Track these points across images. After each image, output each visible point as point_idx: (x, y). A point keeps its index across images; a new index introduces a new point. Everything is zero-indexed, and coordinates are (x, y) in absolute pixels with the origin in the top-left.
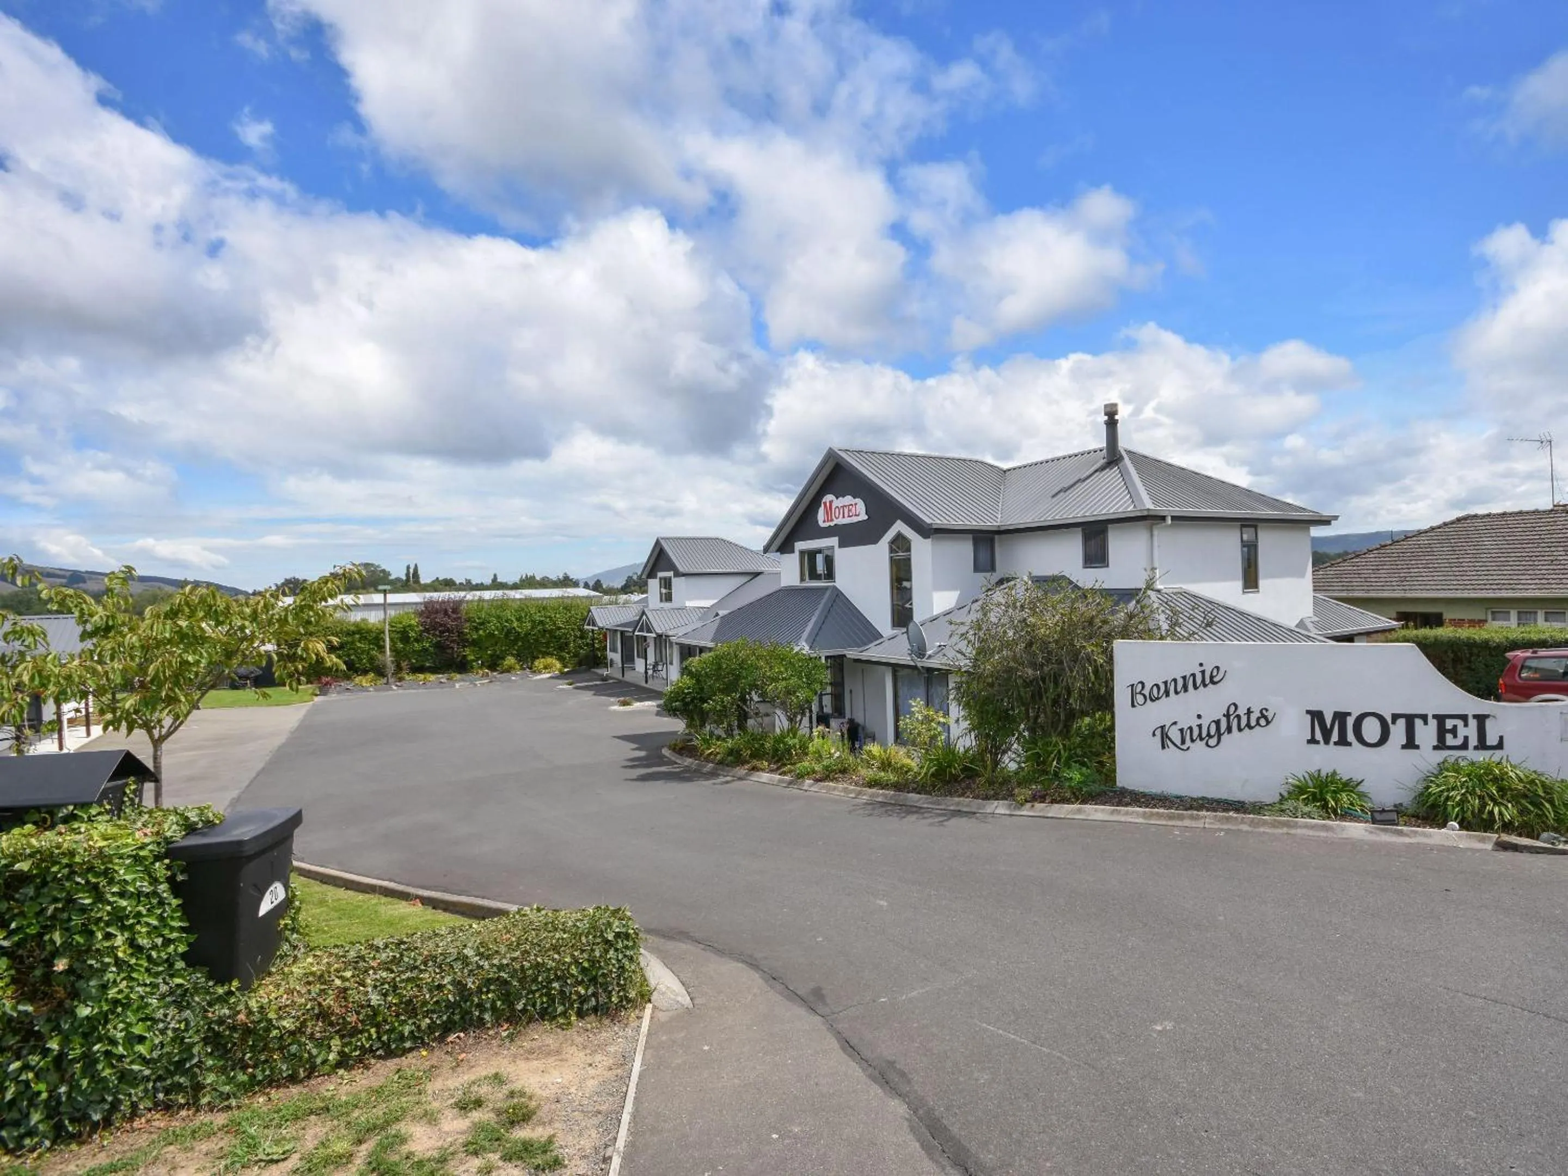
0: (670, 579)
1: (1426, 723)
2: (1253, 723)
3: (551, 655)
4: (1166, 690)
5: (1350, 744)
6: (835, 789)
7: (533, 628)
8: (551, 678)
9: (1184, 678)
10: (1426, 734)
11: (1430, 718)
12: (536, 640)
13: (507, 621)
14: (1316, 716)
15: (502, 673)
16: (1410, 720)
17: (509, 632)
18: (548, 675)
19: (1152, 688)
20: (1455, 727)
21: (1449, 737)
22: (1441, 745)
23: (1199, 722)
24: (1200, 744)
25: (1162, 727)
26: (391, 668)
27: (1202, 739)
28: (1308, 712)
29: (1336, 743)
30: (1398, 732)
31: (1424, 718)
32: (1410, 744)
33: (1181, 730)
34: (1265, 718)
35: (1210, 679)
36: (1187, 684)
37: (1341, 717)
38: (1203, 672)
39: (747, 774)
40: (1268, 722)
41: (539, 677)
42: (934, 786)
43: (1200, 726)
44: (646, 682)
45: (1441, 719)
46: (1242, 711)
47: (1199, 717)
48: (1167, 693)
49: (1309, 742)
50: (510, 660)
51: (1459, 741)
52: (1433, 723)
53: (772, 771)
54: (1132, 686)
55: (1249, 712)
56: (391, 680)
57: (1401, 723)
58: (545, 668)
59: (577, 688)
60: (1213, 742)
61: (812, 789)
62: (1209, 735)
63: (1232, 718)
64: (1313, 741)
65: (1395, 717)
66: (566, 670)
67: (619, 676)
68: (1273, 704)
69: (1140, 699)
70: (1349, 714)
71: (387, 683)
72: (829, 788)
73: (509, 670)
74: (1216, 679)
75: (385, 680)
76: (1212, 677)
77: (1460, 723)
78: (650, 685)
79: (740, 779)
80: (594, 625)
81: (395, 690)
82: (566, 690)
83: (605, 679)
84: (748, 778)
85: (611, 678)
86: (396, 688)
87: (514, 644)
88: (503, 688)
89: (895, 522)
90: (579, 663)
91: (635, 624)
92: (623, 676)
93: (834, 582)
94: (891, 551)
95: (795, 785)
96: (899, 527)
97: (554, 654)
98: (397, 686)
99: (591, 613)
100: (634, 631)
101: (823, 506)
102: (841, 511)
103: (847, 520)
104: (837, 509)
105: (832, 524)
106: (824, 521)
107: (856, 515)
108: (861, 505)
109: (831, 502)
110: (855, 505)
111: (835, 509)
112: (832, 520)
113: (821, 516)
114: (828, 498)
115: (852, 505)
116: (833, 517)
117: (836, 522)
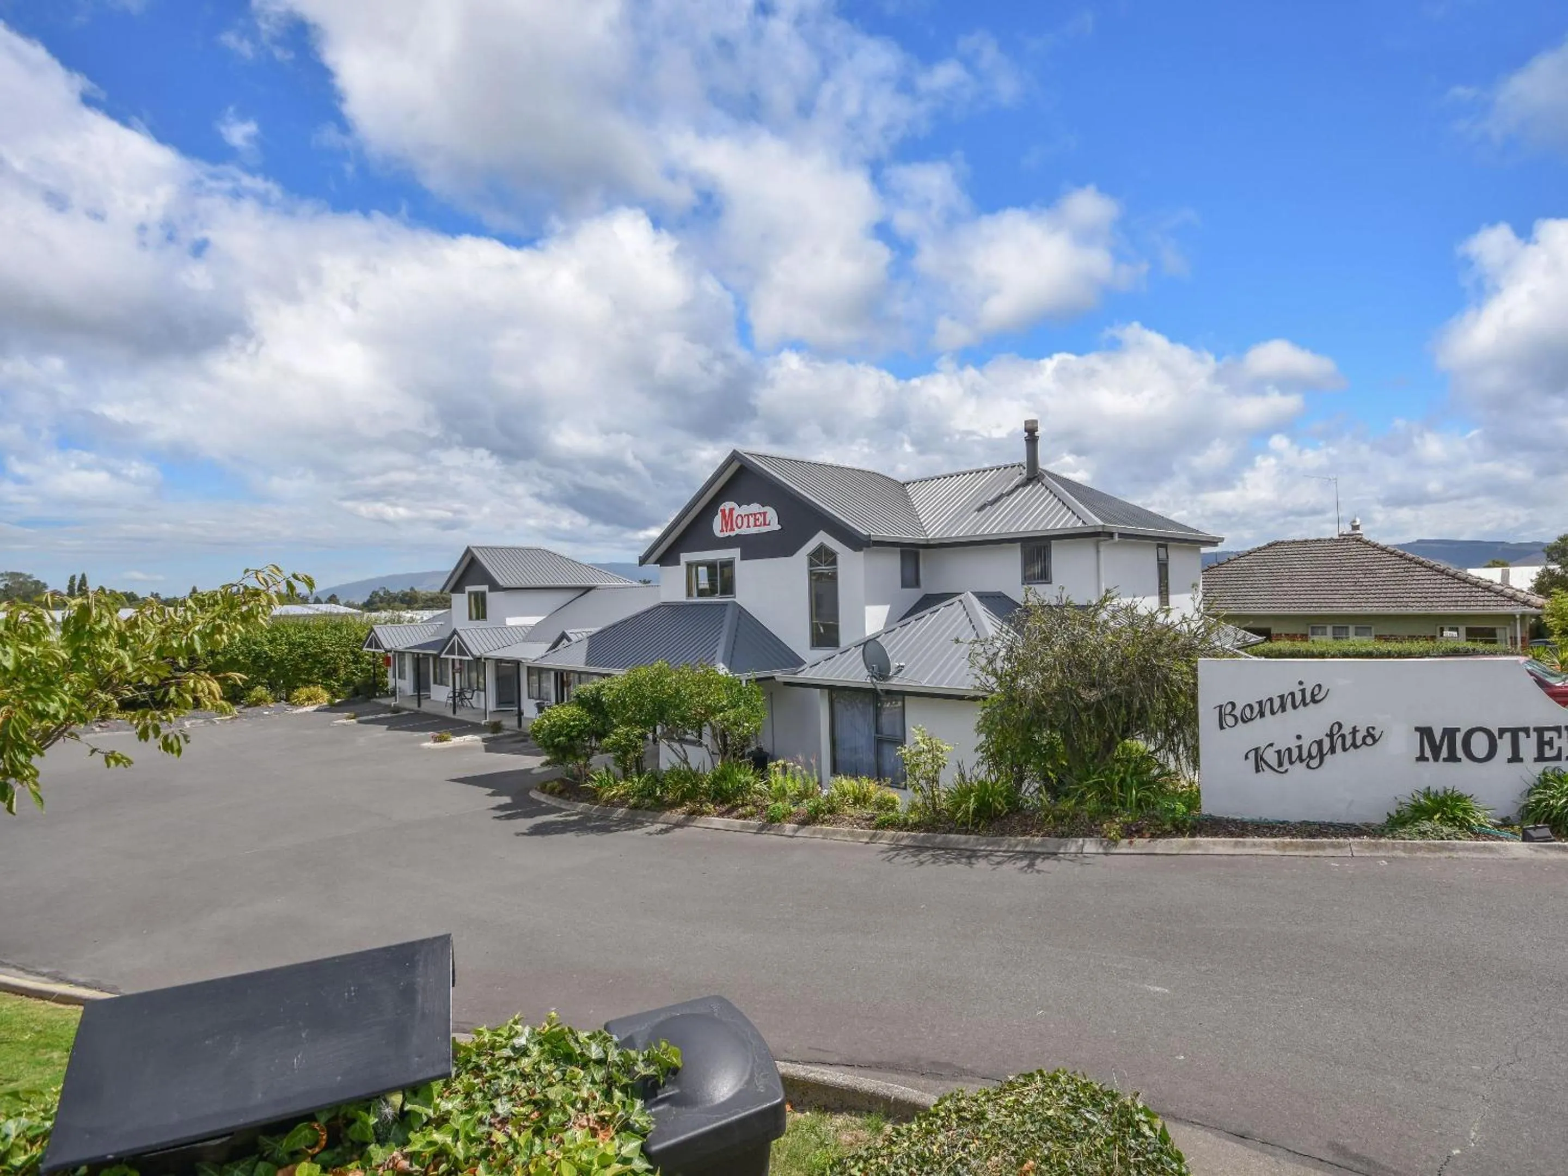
0: (483, 594)
1: (1528, 736)
2: (1359, 742)
3: (315, 684)
4: (1261, 709)
5: (1459, 760)
6: (835, 833)
7: (290, 651)
8: (317, 710)
9: (1282, 697)
10: (1528, 746)
11: (1531, 731)
12: (296, 666)
13: (255, 644)
14: (1425, 732)
15: (248, 706)
16: (1515, 732)
17: (258, 656)
18: (315, 707)
19: (1244, 709)
20: (1551, 739)
21: (1547, 748)
22: (1541, 758)
23: (1299, 743)
24: (1299, 767)
25: (1257, 750)
27: (1302, 761)
28: (1417, 729)
29: (1445, 760)
30: (1504, 747)
31: (1526, 730)
32: (1516, 758)
33: (1279, 752)
34: (1372, 737)
35: (1313, 698)
36: (1286, 703)
37: (1450, 733)
38: (1303, 691)
39: (687, 820)
40: (1375, 741)
41: (300, 711)
42: (977, 825)
43: (1300, 747)
44: (454, 712)
45: (1540, 731)
46: (1346, 730)
47: (1299, 737)
48: (1262, 714)
49: (1418, 759)
50: (260, 691)
51: (1554, 753)
52: (1534, 735)
53: (721, 815)
54: (1221, 707)
55: (1354, 731)
57: (1507, 736)
58: (309, 699)
59: (360, 722)
60: (1314, 763)
61: (799, 834)
62: (1310, 756)
63: (1335, 737)
64: (1422, 758)
65: (1502, 731)
66: (338, 700)
67: (414, 706)
68: (1379, 721)
69: (1230, 720)
70: (1458, 730)
72: (826, 835)
73: (258, 702)
74: (1317, 698)
76: (1313, 695)
77: (1554, 734)
78: (462, 715)
79: (678, 825)
80: (377, 647)
81: (96, 733)
82: (344, 724)
83: (396, 710)
84: (690, 824)
85: (405, 709)
86: (98, 729)
87: (264, 672)
88: (250, 725)
89: (816, 533)
90: (356, 692)
91: (442, 644)
92: (419, 706)
93: (735, 597)
94: (811, 564)
95: (769, 830)
96: (822, 538)
97: (319, 683)
98: (100, 726)
99: (373, 633)
100: (440, 653)
101: (720, 513)
102: (745, 520)
103: (753, 530)
104: (740, 518)
105: (733, 534)
106: (722, 531)
107: (765, 524)
108: (771, 514)
109: (731, 510)
110: (765, 514)
111: (737, 518)
112: (732, 529)
113: (717, 525)
114: (727, 505)
115: (760, 513)
116: (735, 526)
117: (737, 531)
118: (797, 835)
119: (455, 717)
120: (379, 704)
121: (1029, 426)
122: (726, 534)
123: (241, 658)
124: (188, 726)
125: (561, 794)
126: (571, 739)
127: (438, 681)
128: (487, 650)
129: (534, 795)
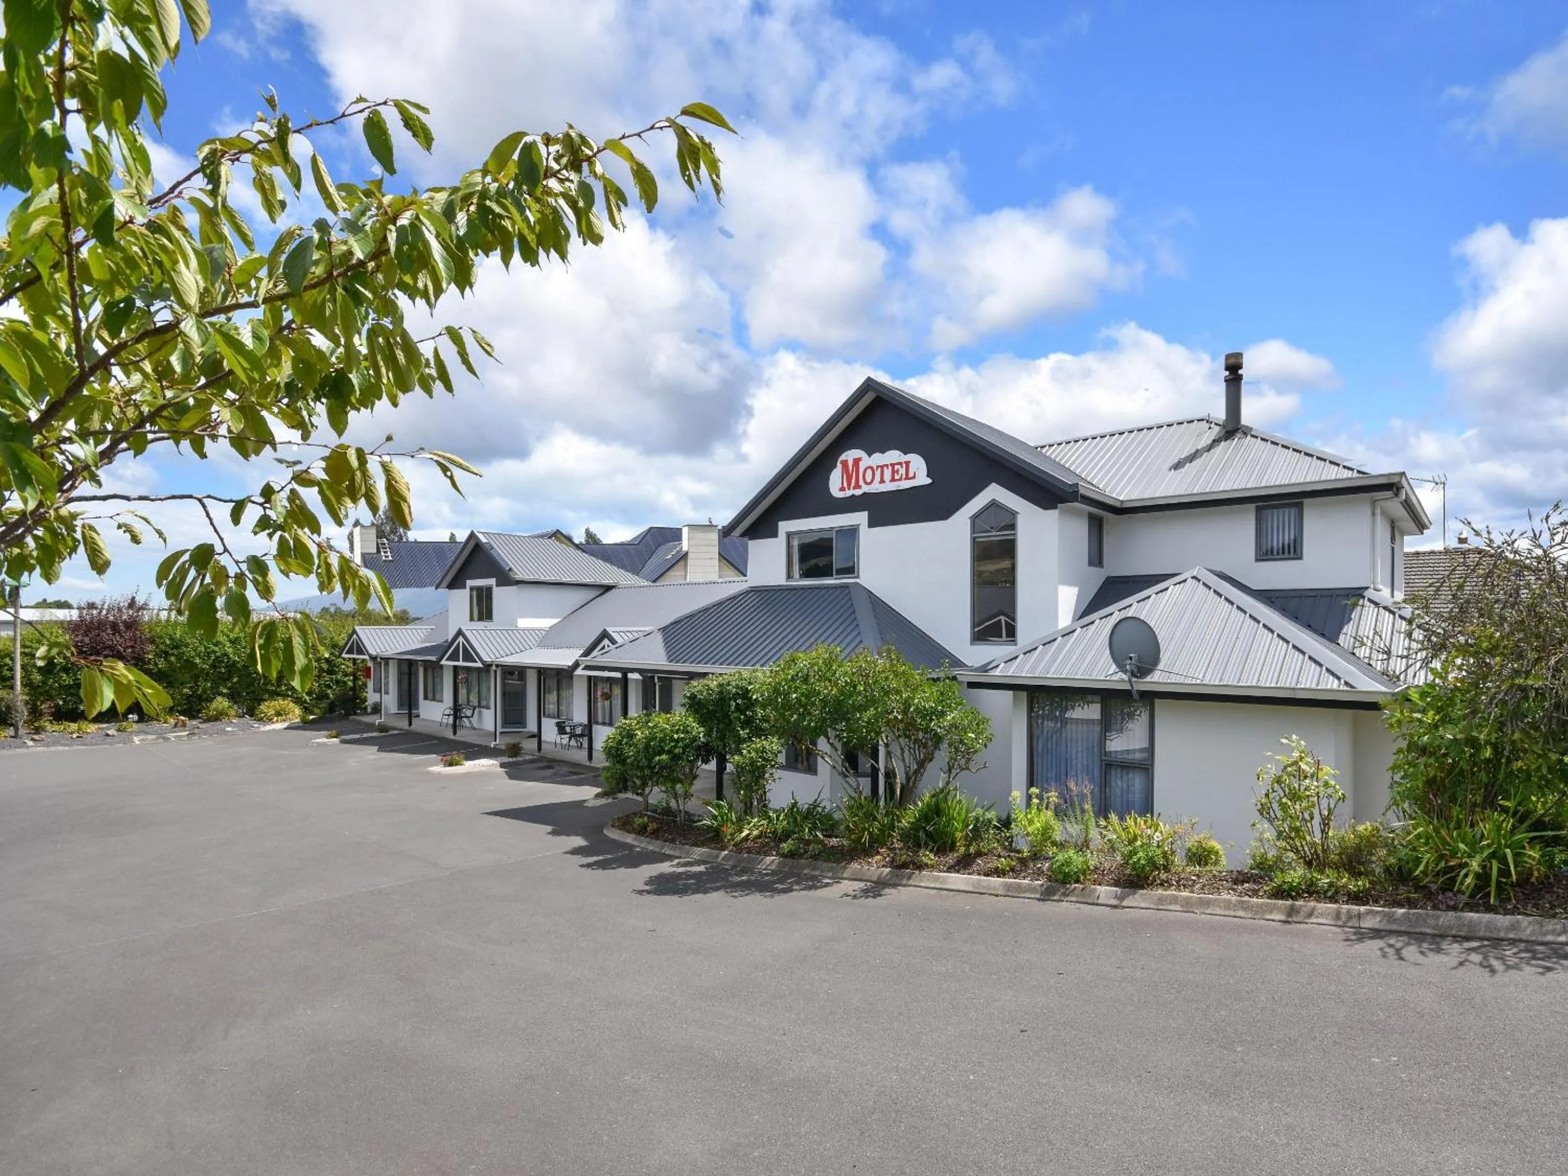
0: (489, 590)
3: (284, 697)
8: (288, 728)
15: (208, 720)
18: (286, 725)
26: (22, 713)
41: (268, 727)
44: (455, 733)
50: (221, 703)
56: (22, 731)
58: (278, 714)
59: (343, 742)
61: (1129, 902)
66: (311, 717)
67: (404, 724)
71: (16, 736)
73: (218, 717)
75: (11, 731)
78: (462, 736)
79: (884, 883)
80: (360, 652)
81: (28, 747)
82: (324, 744)
83: (383, 729)
84: (904, 882)
85: (395, 729)
86: (30, 743)
87: (225, 680)
88: (211, 743)
89: (987, 485)
90: (332, 708)
91: (442, 649)
92: (410, 724)
93: (858, 577)
94: (974, 529)
95: (1064, 894)
96: (994, 492)
97: (288, 696)
98: (33, 740)
99: (355, 636)
100: (441, 659)
101: (839, 466)
102: (878, 473)
103: (889, 487)
104: (869, 472)
105: (858, 492)
106: (842, 489)
107: (907, 478)
108: (918, 464)
109: (857, 461)
110: (907, 463)
111: (865, 471)
112: (857, 486)
113: (836, 484)
114: (850, 455)
115: (900, 464)
116: (861, 482)
117: (865, 489)
118: (1125, 903)
119: (457, 738)
120: (360, 722)
121: (1232, 361)
122: (848, 493)
123: (198, 661)
124: (137, 743)
125: (655, 834)
126: (675, 758)
127: (430, 696)
128: (498, 655)
129: (614, 834)
